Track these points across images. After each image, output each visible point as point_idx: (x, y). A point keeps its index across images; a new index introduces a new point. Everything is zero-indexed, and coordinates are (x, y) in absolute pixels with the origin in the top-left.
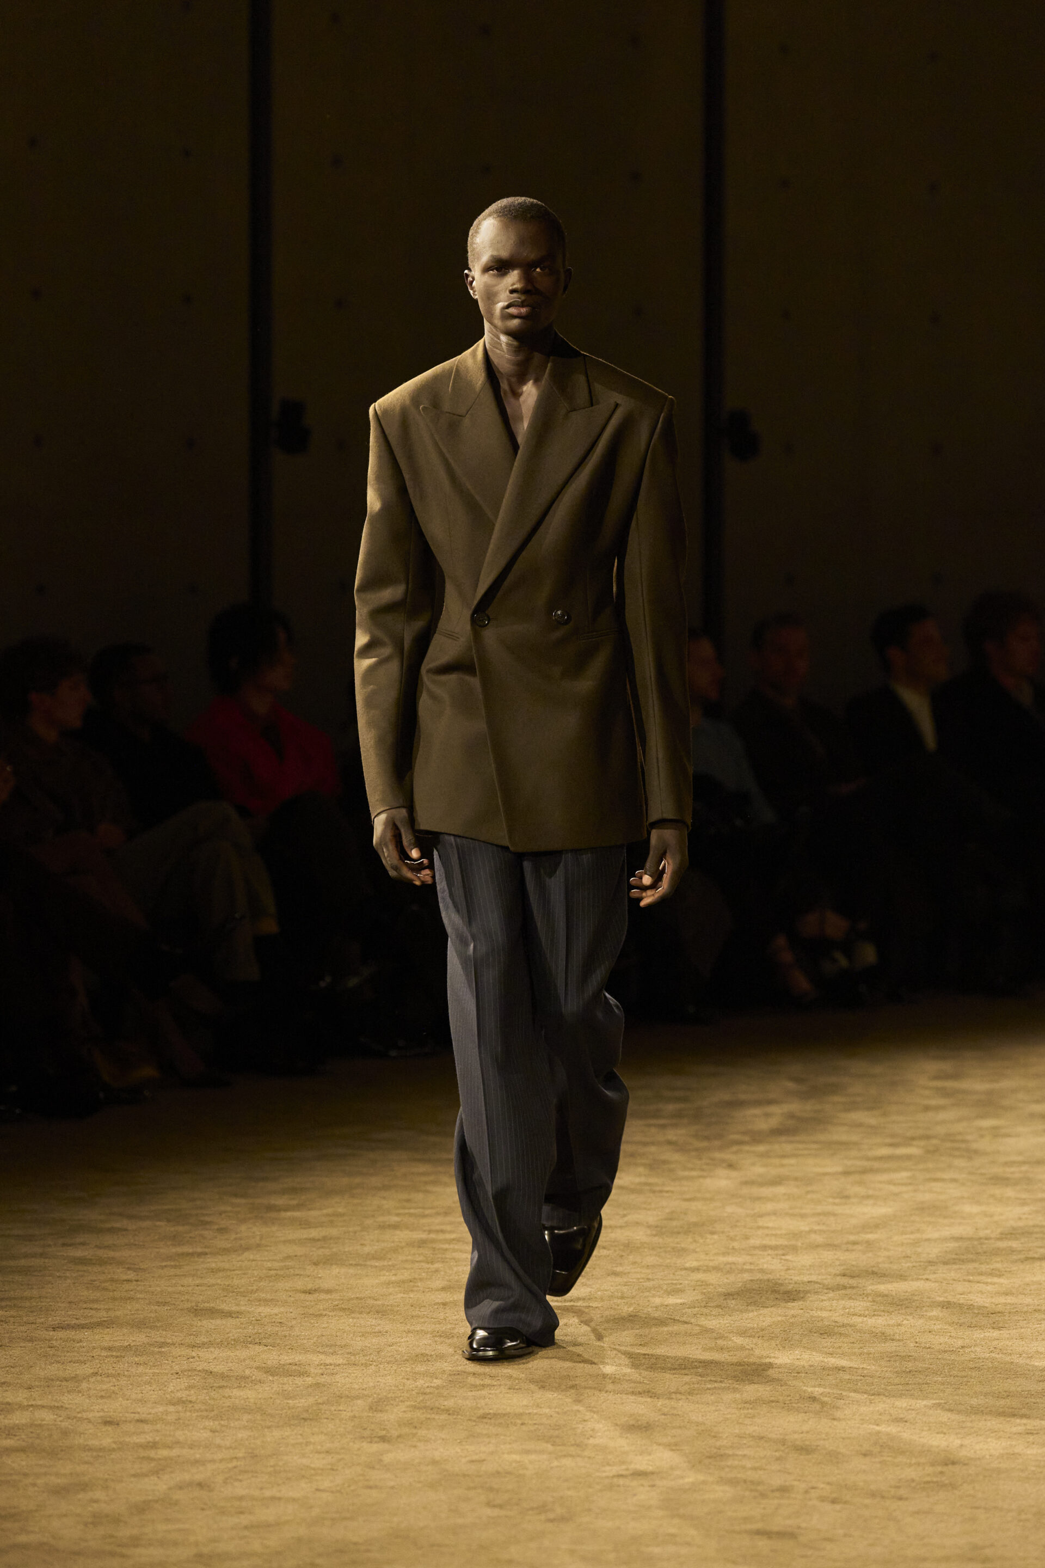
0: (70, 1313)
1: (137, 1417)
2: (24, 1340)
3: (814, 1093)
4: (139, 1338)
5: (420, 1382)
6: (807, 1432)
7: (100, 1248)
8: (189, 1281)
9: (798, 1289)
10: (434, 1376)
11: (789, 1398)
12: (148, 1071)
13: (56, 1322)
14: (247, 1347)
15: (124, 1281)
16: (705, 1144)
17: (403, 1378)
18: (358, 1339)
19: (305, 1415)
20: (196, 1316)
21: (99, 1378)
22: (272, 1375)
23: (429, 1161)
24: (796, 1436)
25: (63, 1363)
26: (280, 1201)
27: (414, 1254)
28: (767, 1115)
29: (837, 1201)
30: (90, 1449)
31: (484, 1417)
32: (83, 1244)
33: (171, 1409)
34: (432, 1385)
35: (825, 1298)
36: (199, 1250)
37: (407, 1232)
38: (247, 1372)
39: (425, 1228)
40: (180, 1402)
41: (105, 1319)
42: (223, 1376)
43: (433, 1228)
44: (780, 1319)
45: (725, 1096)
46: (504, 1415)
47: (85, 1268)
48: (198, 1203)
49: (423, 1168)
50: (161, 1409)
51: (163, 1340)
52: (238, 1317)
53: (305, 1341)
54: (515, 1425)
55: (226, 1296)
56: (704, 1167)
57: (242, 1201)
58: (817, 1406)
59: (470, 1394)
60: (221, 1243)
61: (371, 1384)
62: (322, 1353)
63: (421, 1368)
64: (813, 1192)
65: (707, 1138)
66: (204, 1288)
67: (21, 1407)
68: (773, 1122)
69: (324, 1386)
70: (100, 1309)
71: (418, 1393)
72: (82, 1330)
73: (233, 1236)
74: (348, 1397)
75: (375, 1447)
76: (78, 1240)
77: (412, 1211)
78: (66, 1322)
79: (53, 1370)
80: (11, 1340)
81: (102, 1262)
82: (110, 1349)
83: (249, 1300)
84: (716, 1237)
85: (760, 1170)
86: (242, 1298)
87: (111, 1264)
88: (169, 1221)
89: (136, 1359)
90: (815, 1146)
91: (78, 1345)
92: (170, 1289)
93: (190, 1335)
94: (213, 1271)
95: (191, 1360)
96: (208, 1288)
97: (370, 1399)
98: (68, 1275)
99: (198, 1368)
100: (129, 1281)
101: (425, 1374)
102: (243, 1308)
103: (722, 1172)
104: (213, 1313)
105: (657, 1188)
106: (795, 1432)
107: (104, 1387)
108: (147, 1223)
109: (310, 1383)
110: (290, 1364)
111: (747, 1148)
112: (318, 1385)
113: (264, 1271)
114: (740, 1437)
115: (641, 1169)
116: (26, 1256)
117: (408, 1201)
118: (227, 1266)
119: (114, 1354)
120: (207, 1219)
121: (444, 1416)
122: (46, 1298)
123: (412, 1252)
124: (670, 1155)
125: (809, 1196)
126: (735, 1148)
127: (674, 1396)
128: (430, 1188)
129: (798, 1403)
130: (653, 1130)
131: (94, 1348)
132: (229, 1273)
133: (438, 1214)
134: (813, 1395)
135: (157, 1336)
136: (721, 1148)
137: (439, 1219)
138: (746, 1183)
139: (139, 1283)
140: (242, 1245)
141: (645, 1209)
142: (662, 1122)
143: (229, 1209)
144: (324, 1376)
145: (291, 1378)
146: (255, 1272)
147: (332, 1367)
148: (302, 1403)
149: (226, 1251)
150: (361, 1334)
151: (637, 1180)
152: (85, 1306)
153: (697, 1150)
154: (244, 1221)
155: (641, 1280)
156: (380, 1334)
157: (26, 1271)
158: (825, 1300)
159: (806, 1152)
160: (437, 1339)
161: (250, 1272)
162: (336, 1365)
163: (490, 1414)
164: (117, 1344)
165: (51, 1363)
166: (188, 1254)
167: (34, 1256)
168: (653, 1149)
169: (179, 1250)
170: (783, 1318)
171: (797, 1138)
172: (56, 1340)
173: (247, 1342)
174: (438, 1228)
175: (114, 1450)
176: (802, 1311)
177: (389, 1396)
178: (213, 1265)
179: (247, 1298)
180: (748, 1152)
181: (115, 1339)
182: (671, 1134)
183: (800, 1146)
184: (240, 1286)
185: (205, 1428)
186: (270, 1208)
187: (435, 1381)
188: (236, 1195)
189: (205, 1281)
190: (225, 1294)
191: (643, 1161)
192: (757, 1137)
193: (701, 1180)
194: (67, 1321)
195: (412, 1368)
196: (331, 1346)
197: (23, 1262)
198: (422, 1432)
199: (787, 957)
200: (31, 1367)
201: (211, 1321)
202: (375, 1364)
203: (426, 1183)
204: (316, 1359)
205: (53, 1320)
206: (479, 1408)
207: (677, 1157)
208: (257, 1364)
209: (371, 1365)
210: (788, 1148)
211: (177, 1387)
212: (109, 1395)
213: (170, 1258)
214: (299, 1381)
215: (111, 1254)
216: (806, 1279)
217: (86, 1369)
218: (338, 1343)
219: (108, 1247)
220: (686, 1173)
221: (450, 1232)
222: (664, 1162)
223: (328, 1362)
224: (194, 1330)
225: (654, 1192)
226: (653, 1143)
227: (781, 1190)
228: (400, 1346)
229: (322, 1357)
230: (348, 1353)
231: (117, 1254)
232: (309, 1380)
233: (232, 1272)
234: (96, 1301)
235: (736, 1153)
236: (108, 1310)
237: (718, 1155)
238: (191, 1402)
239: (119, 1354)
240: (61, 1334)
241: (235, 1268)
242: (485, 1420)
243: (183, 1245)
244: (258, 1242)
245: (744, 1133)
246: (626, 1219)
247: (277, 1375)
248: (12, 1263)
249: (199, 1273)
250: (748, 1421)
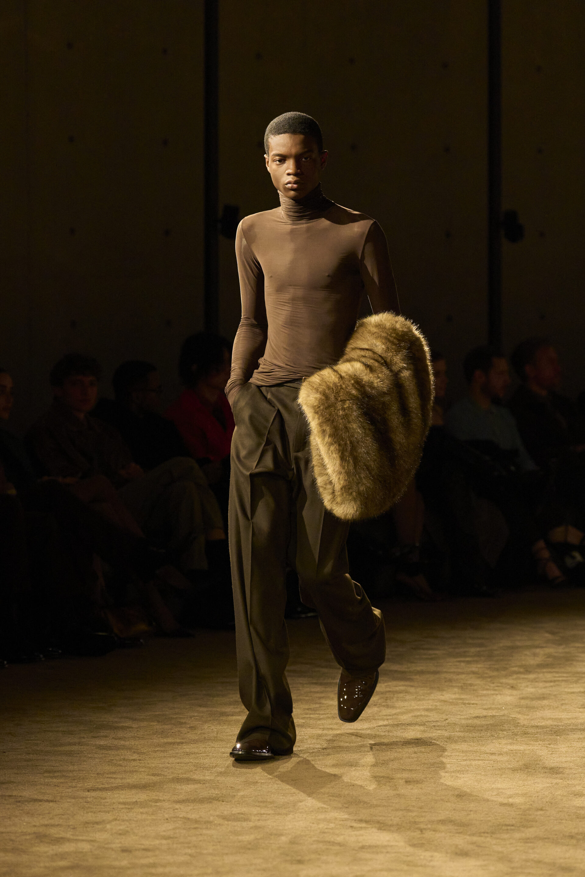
0: (98, 780)
1: (143, 847)
2: (70, 797)
3: (564, 641)
4: (142, 796)
5: (321, 826)
6: (569, 858)
7: (116, 739)
8: (172, 760)
9: (559, 766)
10: (329, 821)
11: (556, 836)
12: (143, 627)
13: (90, 786)
14: (210, 802)
15: (131, 760)
16: (495, 673)
17: (310, 823)
18: (282, 797)
19: (249, 846)
20: (178, 782)
21: (118, 822)
22: (228, 820)
23: (321, 684)
24: (562, 861)
25: (95, 812)
26: (228, 709)
27: (314, 744)
28: (535, 655)
29: (581, 710)
30: (115, 868)
31: (363, 847)
32: (106, 737)
33: (164, 842)
34: (329, 827)
35: (577, 772)
36: (178, 741)
37: (309, 729)
38: (212, 818)
39: (321, 727)
40: (169, 838)
41: (120, 784)
42: (196, 822)
43: (325, 727)
44: (548, 785)
45: (506, 643)
46: (376, 847)
47: (107, 752)
48: (177, 710)
49: (318, 688)
50: (157, 842)
51: (157, 798)
52: (204, 783)
53: (247, 799)
54: (382, 852)
55: (196, 770)
56: (496, 688)
57: (205, 709)
58: (574, 841)
59: (353, 833)
60: (191, 736)
61: (290, 827)
62: (259, 806)
63: (322, 816)
64: (565, 704)
65: (497, 670)
66: (182, 765)
67: (69, 840)
68: (538, 660)
69: (260, 827)
70: (117, 778)
71: (320, 832)
72: (106, 791)
73: (199, 732)
74: (276, 835)
75: (295, 867)
76: (102, 734)
77: (312, 716)
78: (96, 787)
79: (90, 817)
80: (61, 797)
81: (117, 748)
82: (124, 803)
83: (211, 773)
84: (505, 733)
85: (531, 690)
86: (206, 771)
87: (123, 749)
88: (158, 722)
89: (141, 810)
90: (565, 675)
91: (104, 801)
92: (161, 766)
93: (175, 795)
94: (188, 754)
95: (176, 811)
96: (185, 765)
97: (290, 837)
98: (96, 756)
99: (180, 816)
100: (134, 760)
101: (325, 820)
102: (207, 778)
103: (508, 692)
104: (188, 781)
105: (467, 702)
106: (560, 858)
107: (122, 828)
108: (145, 724)
109: (251, 825)
110: (238, 813)
111: (523, 676)
112: (256, 827)
113: (220, 754)
114: (527, 861)
115: (456, 690)
116: (70, 744)
117: (308, 709)
118: (196, 750)
119: (127, 806)
120: (184, 721)
121: (337, 848)
122: (83, 771)
123: (313, 742)
124: (472, 680)
125: (563, 707)
126: (515, 676)
127: (482, 834)
128: (323, 701)
129: (562, 839)
130: (462, 664)
131: (114, 803)
132: (197, 755)
133: (329, 718)
134: (571, 834)
135: (153, 795)
136: (506, 676)
137: (329, 721)
138: (523, 698)
139: (140, 761)
140: (205, 738)
141: (459, 715)
142: (468, 659)
143: (196, 714)
144: (260, 821)
145: (240, 823)
146: (214, 754)
147: (265, 816)
148: (247, 838)
149: (195, 741)
150: (282, 794)
151: (453, 696)
152: (107, 776)
153: (490, 677)
154: (206, 722)
155: (459, 761)
156: (294, 794)
157: (70, 754)
158: (576, 774)
159: (560, 679)
160: (331, 798)
161: (211, 754)
162: (267, 814)
163: (366, 846)
164: (128, 800)
165: (87, 813)
166: (171, 743)
167: (75, 744)
168: (463, 676)
169: (165, 740)
170: (550, 785)
171: (554, 670)
172: (90, 797)
173: (210, 800)
174: (328, 727)
175: (129, 868)
176: (562, 781)
177: (302, 834)
178: (188, 750)
179: (209, 772)
180: (523, 678)
181: (127, 797)
182: (474, 667)
183: (557, 675)
184: (205, 764)
185: (185, 854)
186: (223, 714)
187: (331, 825)
188: (200, 706)
189: (182, 760)
190: (196, 769)
191: (457, 685)
192: (528, 670)
193: (495, 696)
194: (96, 785)
195: (316, 816)
196: (264, 802)
197: (67, 748)
198: (323, 858)
199: (546, 554)
200: (75, 815)
201: (188, 786)
202: (292, 813)
203: (320, 698)
204: (255, 810)
205: (89, 784)
206: (359, 842)
207: (478, 682)
208: (218, 813)
209: (289, 814)
210: (549, 676)
211: (165, 828)
212: (124, 833)
213: (159, 745)
214: (244, 824)
215: (122, 743)
216: (564, 759)
217: (108, 817)
218: (269, 800)
219: (120, 739)
220: (485, 692)
221: (338, 729)
222: (471, 685)
223: (263, 812)
224: (177, 791)
225: (464, 704)
226: (463, 673)
227: (545, 702)
228: (307, 802)
229: (259, 809)
230: (275, 807)
231: (127, 743)
232: (251, 824)
233: (200, 755)
234: (114, 773)
235: (516, 679)
236: (122, 779)
237: (504, 680)
238: (176, 838)
239: (129, 807)
240: (93, 794)
241: (201, 752)
242: (364, 850)
243: (168, 737)
244: (215, 736)
245: (520, 666)
246: (447, 721)
247: (230, 821)
248: (60, 749)
249: (179, 755)
250: (531, 851)
